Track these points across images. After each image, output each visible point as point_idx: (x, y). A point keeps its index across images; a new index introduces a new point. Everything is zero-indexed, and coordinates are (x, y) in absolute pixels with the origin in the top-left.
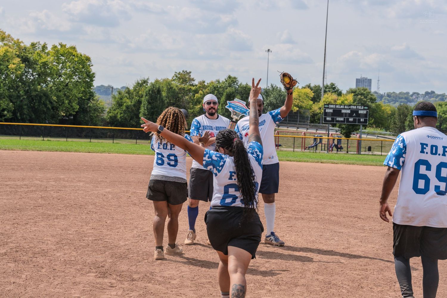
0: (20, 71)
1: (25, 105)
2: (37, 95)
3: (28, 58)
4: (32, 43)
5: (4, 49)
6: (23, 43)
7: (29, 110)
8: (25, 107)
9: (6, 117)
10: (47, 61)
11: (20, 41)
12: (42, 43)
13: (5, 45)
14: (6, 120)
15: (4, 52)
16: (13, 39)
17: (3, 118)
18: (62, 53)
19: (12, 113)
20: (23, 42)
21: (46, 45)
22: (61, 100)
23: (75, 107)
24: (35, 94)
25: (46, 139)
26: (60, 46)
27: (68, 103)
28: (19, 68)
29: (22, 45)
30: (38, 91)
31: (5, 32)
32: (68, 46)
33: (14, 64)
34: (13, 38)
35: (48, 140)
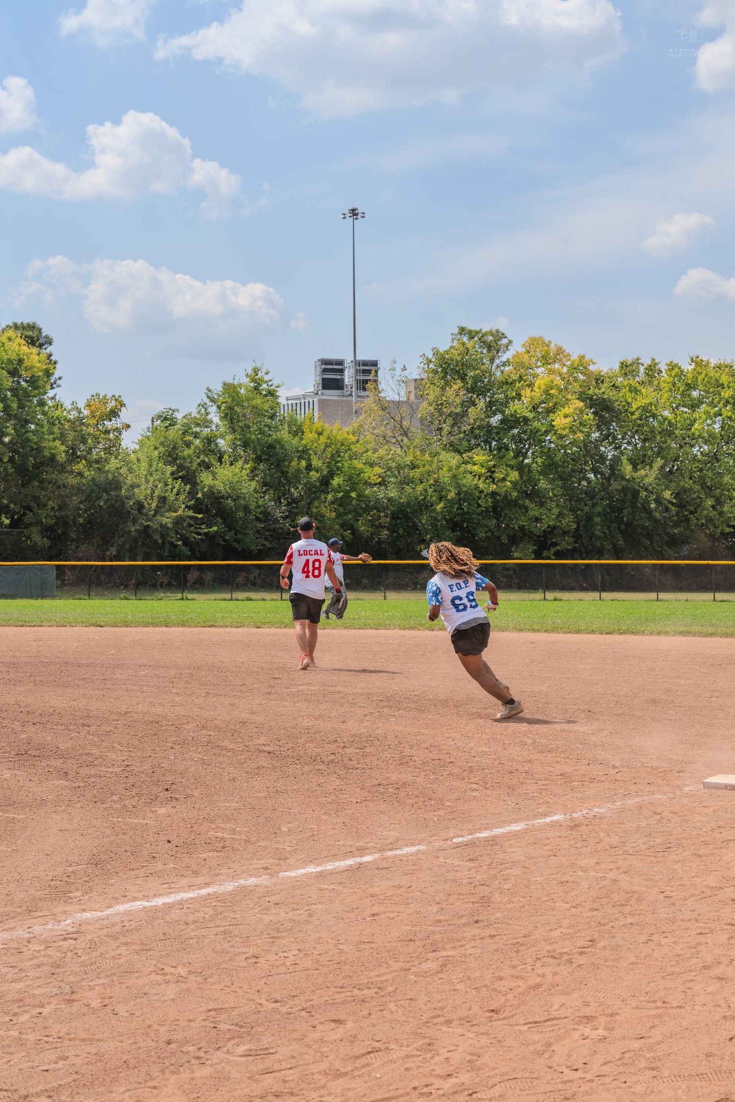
0: (583, 432)
1: (599, 514)
2: (625, 490)
3: (603, 399)
4: (622, 363)
5: (542, 382)
6: (594, 363)
7: (609, 528)
8: (597, 519)
9: (558, 548)
10: (651, 404)
11: (587, 358)
12: (647, 362)
13: (551, 372)
14: (559, 555)
15: (543, 387)
16: (569, 355)
17: (552, 550)
18: (690, 382)
19: (573, 537)
20: (594, 361)
21: (656, 364)
22: (693, 499)
23: (729, 515)
24: (620, 488)
25: (550, 595)
26: (693, 364)
27: (713, 507)
28: (581, 424)
29: (592, 368)
30: (626, 480)
31: (550, 342)
32: (713, 362)
33: (566, 416)
34: (571, 353)
35: (555, 600)
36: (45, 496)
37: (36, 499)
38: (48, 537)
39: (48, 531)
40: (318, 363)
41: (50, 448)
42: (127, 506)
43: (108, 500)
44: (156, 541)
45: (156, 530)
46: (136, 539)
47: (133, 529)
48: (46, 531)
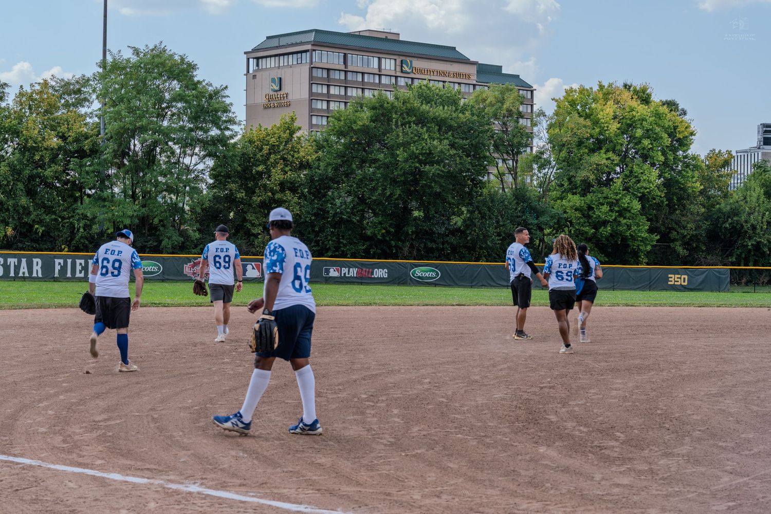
36: (684, 221)
37: (678, 223)
38: (687, 250)
39: (686, 244)
40: (762, 126)
41: (693, 187)
42: (745, 227)
43: (731, 223)
44: (764, 252)
45: (765, 245)
46: (750, 251)
47: (750, 244)
48: (685, 244)
